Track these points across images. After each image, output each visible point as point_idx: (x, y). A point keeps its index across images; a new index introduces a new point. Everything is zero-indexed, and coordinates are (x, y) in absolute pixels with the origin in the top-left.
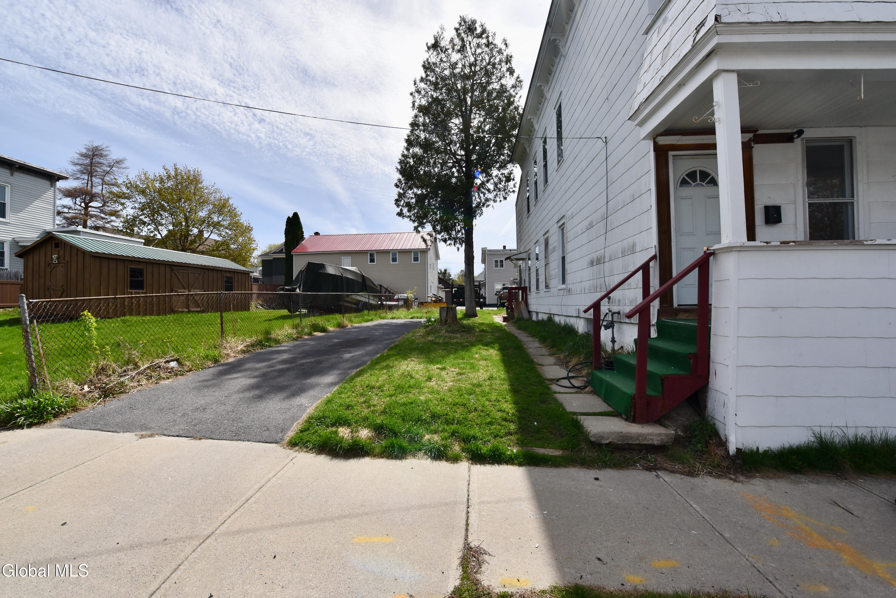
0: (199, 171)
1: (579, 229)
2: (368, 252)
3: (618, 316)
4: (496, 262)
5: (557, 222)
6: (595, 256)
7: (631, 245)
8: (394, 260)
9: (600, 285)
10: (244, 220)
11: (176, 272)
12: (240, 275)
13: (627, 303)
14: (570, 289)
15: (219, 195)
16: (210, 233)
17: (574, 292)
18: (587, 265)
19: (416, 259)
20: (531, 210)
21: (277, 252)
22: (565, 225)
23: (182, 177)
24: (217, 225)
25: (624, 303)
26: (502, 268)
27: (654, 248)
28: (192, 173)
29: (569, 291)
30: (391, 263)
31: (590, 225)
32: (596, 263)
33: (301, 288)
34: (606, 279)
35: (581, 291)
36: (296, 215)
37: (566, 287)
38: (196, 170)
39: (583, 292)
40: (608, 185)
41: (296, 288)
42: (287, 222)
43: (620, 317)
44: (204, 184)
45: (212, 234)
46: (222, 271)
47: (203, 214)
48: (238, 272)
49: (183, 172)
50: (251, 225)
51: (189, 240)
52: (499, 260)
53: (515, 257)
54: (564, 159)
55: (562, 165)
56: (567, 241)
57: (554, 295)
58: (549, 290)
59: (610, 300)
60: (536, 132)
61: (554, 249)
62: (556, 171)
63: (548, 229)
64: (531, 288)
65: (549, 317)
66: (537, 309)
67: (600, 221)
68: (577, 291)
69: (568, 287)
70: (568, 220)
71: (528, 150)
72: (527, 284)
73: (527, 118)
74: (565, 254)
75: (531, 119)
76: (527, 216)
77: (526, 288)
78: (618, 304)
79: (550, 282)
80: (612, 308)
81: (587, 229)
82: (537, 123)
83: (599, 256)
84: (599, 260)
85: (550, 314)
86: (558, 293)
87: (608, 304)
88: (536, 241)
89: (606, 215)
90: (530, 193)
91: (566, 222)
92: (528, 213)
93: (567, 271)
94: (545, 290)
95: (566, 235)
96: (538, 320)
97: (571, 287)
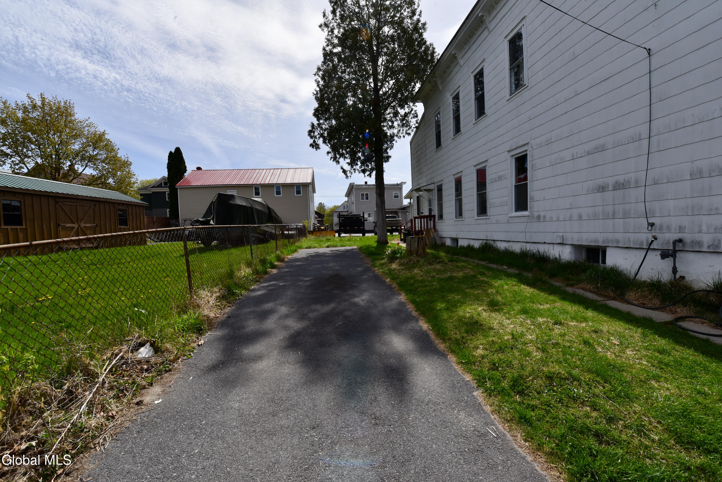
0: (72, 103)
1: (566, 154)
2: (253, 186)
4: (363, 195)
5: (508, 151)
6: (609, 181)
8: (278, 193)
10: (121, 154)
11: (61, 204)
12: (134, 207)
13: (705, 229)
15: (94, 130)
16: (84, 167)
17: (551, 219)
18: (588, 191)
19: (298, 192)
20: (445, 144)
21: (156, 186)
22: (528, 153)
23: (51, 109)
24: (92, 159)
26: (367, 200)
28: (62, 104)
30: (276, 196)
31: (596, 149)
32: (614, 188)
33: (215, 219)
35: (571, 217)
36: (178, 150)
37: (531, 214)
38: (68, 102)
39: (575, 219)
41: (210, 220)
42: (169, 156)
43: (684, 245)
44: (76, 116)
45: (87, 168)
46: (114, 203)
47: (76, 146)
48: (132, 205)
49: (51, 103)
50: (130, 160)
51: (61, 173)
52: (365, 193)
53: (425, 188)
54: (528, 86)
55: (520, 93)
56: (532, 169)
57: (497, 222)
58: (488, 217)
59: (654, 227)
60: (461, 67)
61: (500, 178)
62: (507, 101)
63: (485, 160)
64: (444, 216)
65: (486, 243)
66: (456, 236)
67: (627, 142)
68: (558, 218)
69: (536, 214)
70: (535, 147)
71: (440, 87)
72: (435, 212)
73: (451, 52)
74: (528, 182)
75: (455, 54)
76: (435, 150)
77: (434, 216)
78: (678, 232)
79: (490, 210)
80: (659, 236)
81: (589, 153)
82: (462, 58)
83: (622, 181)
84: (623, 184)
85: (486, 240)
86: (508, 220)
87: (646, 231)
88: (456, 173)
89: (645, 135)
90: (442, 128)
91: (531, 149)
92: (437, 148)
93: (532, 198)
94: (476, 218)
95: (531, 162)
96: (459, 246)
97: (542, 214)
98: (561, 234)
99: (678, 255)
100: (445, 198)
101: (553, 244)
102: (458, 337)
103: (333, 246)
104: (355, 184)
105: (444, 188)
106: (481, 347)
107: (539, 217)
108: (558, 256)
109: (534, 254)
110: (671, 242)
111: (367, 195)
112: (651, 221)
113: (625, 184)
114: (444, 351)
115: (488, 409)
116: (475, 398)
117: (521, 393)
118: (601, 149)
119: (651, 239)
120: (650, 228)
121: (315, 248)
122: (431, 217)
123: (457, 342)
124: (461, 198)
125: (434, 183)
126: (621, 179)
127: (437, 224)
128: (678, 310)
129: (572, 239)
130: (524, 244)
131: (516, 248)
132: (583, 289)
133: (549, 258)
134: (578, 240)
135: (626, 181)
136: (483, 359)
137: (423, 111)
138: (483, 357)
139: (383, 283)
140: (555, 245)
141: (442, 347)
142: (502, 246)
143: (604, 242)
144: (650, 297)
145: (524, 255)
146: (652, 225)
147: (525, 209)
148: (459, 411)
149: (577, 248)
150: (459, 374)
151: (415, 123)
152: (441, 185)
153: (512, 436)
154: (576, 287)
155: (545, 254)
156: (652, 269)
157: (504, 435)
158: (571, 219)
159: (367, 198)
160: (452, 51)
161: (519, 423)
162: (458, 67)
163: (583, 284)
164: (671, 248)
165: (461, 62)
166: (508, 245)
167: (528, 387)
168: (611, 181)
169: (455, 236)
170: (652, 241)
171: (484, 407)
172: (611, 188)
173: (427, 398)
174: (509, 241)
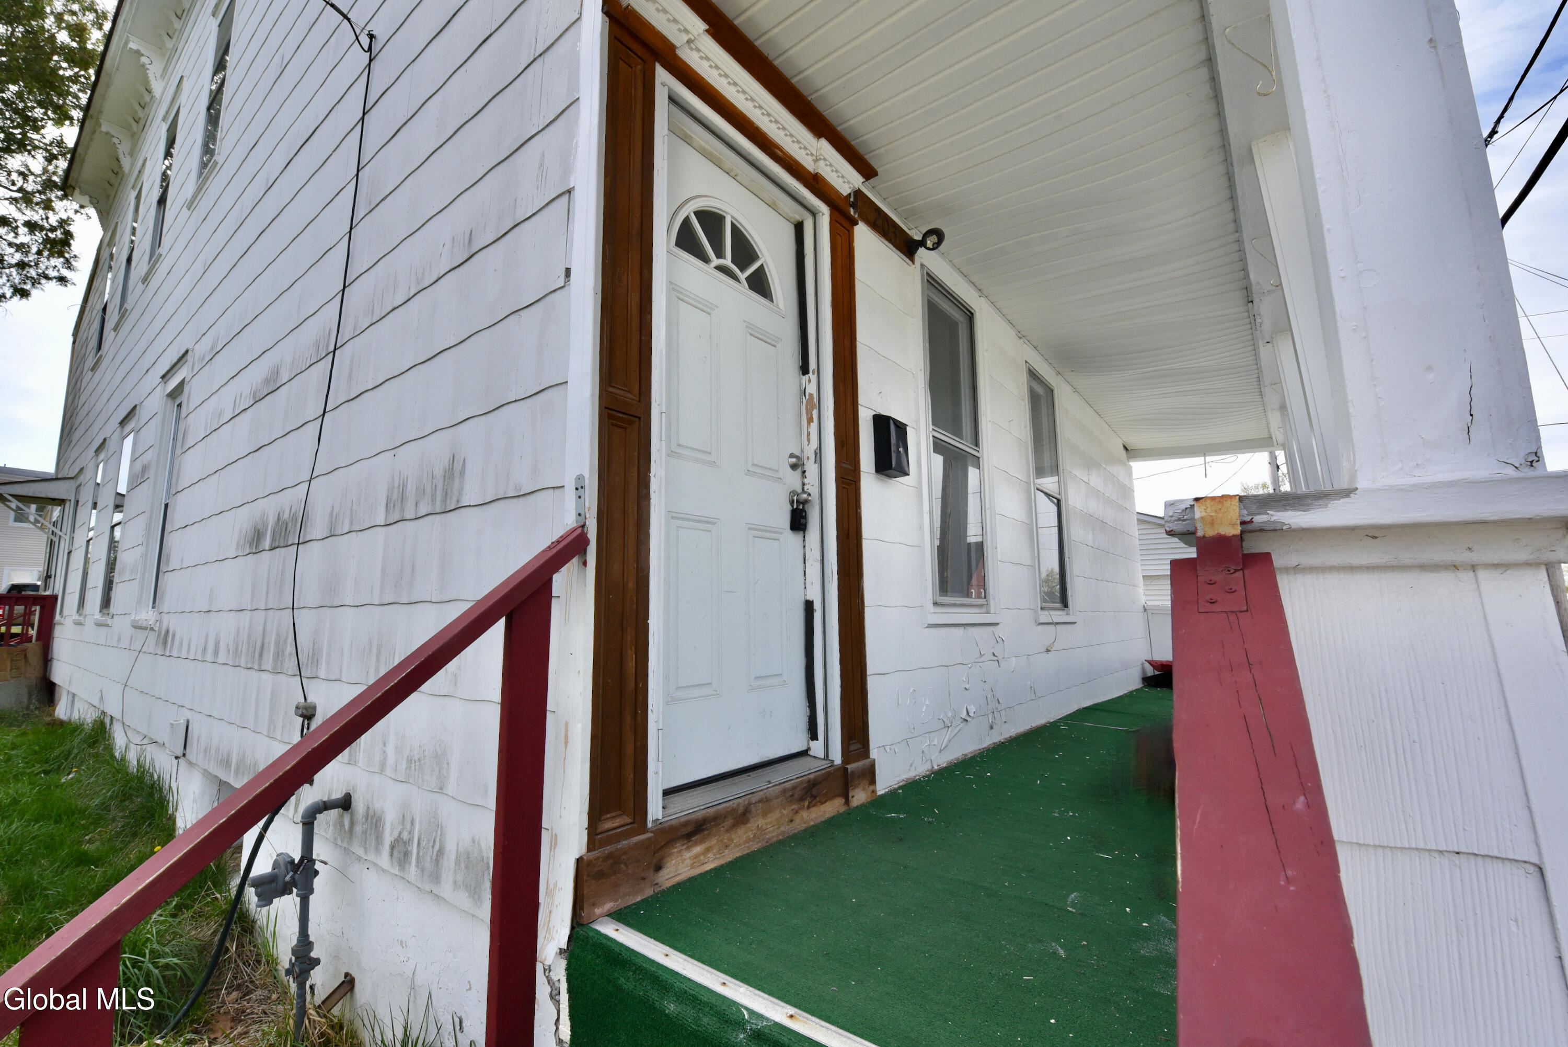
1: (226, 402)
3: (341, 817)
5: (163, 377)
6: (270, 509)
7: (439, 472)
9: (277, 643)
13: (391, 760)
14: (167, 632)
17: (180, 649)
18: (237, 548)
20: (106, 345)
22: (186, 388)
25: (378, 758)
27: (570, 494)
29: (165, 638)
31: (267, 381)
32: (273, 540)
34: (305, 620)
35: (204, 650)
37: (159, 621)
39: (209, 657)
40: (359, 214)
43: (352, 824)
54: (217, 163)
55: (207, 185)
56: (182, 445)
57: (119, 643)
58: (109, 621)
60: (158, 103)
61: (143, 475)
62: (189, 209)
63: (134, 406)
64: (66, 603)
66: (70, 682)
67: (309, 362)
68: (189, 646)
69: (165, 624)
70: (196, 369)
76: (92, 365)
79: (116, 594)
81: (255, 399)
82: (162, 76)
83: (287, 514)
85: (100, 710)
86: (131, 639)
88: (98, 445)
92: (95, 356)
93: (168, 559)
94: (98, 618)
95: (184, 423)
97: (172, 625)
98: (186, 717)
105: (81, 498)
107: (167, 636)
118: (274, 383)
126: (287, 504)
127: (55, 631)
134: (205, 751)
135: (292, 514)
146: (310, 714)
149: (210, 781)
158: (204, 655)
165: (160, 88)
168: (272, 513)
169: (67, 685)
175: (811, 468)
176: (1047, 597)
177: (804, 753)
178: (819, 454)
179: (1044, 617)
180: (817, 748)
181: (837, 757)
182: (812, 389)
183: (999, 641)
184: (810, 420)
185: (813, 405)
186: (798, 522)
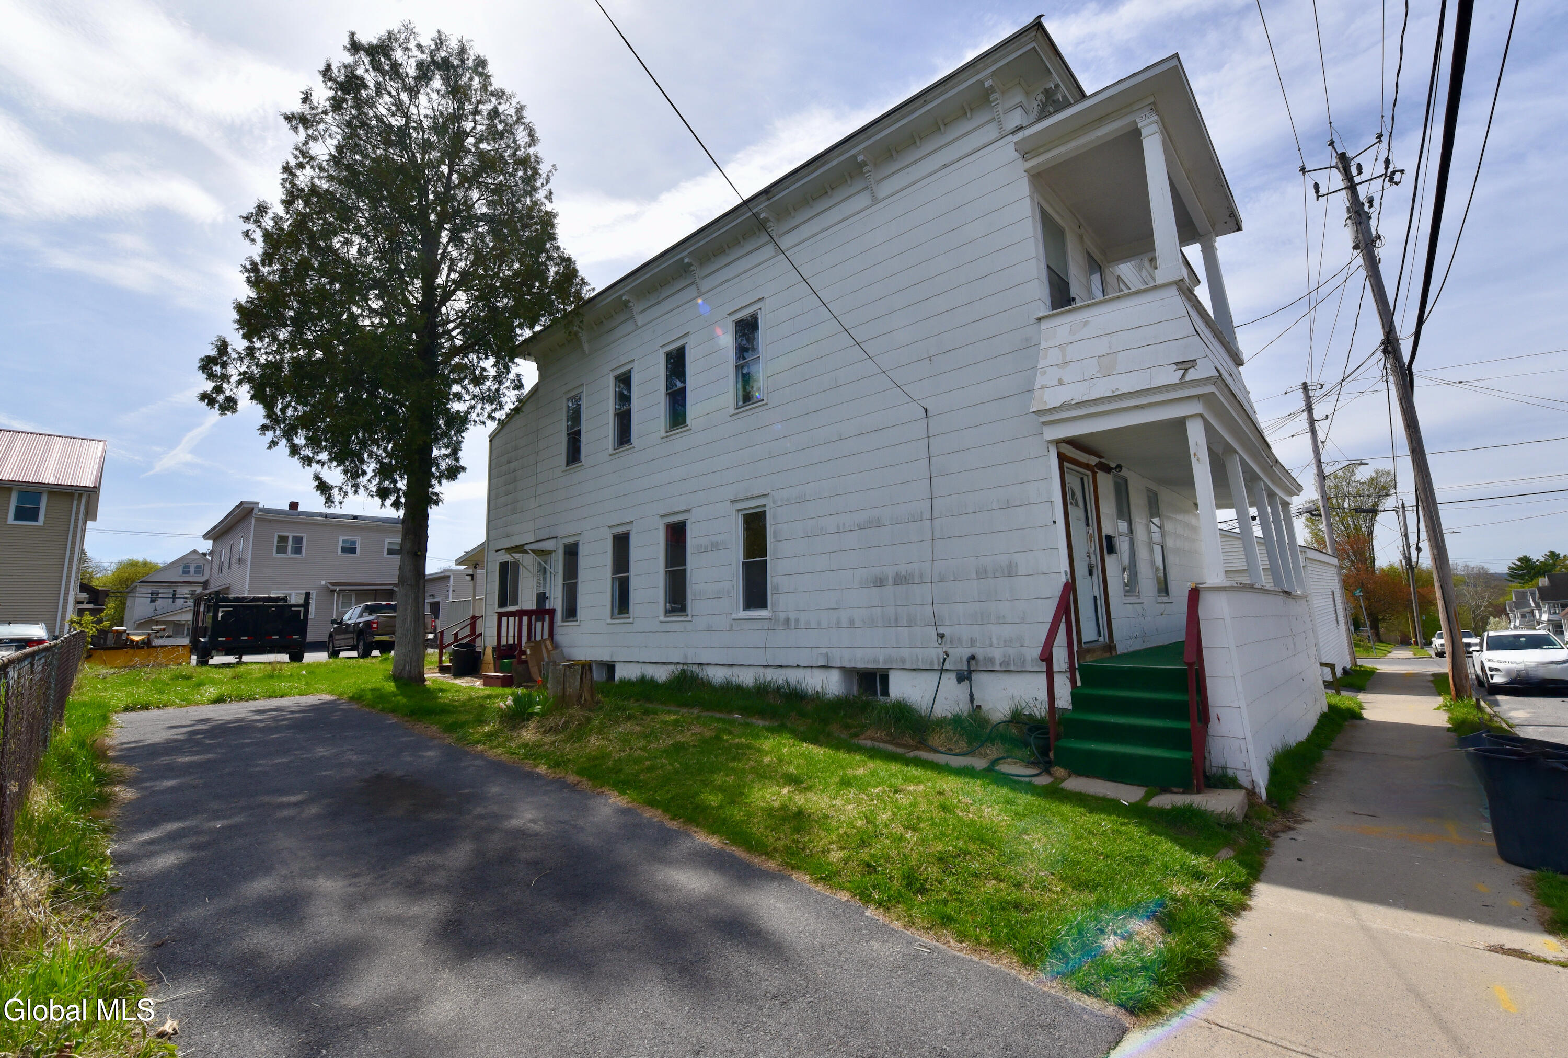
4: (283, 539)
5: (732, 501)
6: (888, 571)
7: (1004, 565)
9: (909, 616)
13: (995, 642)
14: (788, 619)
17: (807, 625)
20: (590, 460)
22: (768, 511)
25: (988, 643)
26: (297, 556)
27: (1063, 574)
37: (775, 615)
39: (845, 625)
43: (977, 663)
52: (291, 535)
53: (534, 547)
54: (766, 404)
55: (754, 411)
56: (775, 537)
57: (709, 629)
58: (689, 618)
59: (944, 640)
60: (637, 327)
61: (715, 546)
62: (731, 416)
63: (684, 508)
64: (581, 613)
65: (683, 671)
66: (611, 657)
67: (907, 521)
68: (819, 623)
69: (782, 616)
70: (779, 504)
71: (586, 347)
72: (556, 602)
73: (621, 296)
74: (768, 558)
75: (628, 301)
76: (564, 468)
77: (552, 612)
78: (969, 645)
79: (693, 605)
80: (950, 651)
81: (860, 527)
82: (641, 312)
83: (904, 573)
84: (905, 578)
85: (683, 664)
86: (732, 625)
87: (937, 645)
88: (615, 523)
89: (927, 515)
90: (584, 427)
91: (772, 505)
92: (568, 464)
93: (776, 588)
94: (662, 618)
95: (773, 527)
96: (617, 678)
97: (792, 616)
98: (824, 651)
99: (975, 676)
100: (584, 574)
101: (812, 667)
102: (785, 842)
103: (240, 699)
104: (261, 506)
105: (583, 551)
106: (834, 847)
107: (787, 621)
108: (819, 689)
109: (779, 689)
110: (965, 659)
111: (298, 541)
112: (940, 631)
113: (908, 578)
114: (779, 871)
115: (897, 925)
116: (872, 920)
117: (922, 890)
118: (875, 524)
119: (942, 656)
120: (940, 642)
121: (165, 706)
122: (542, 612)
123: (788, 851)
124: (627, 578)
125: (556, 537)
126: (902, 569)
127: (557, 630)
128: (988, 751)
129: (841, 658)
130: (761, 670)
131: (747, 678)
132: (872, 739)
133: (806, 694)
134: (850, 661)
135: (908, 572)
136: (846, 864)
137: (537, 380)
138: (846, 861)
139: (532, 777)
140: (814, 670)
141: (772, 865)
142: (717, 675)
143: (885, 662)
144: (955, 739)
145: (762, 690)
146: (942, 636)
147: (763, 604)
148: (867, 942)
149: (847, 672)
150: (828, 897)
151: (514, 399)
152: (576, 545)
153: (944, 944)
154: (863, 737)
155: (798, 687)
156: (946, 699)
157: (936, 947)
158: (838, 625)
159: (298, 550)
160: (624, 294)
161: (943, 925)
162: (629, 326)
163: (869, 731)
164: (965, 668)
165: (640, 319)
166: (730, 673)
167: (926, 880)
168: (890, 572)
169: (606, 658)
170: (945, 659)
171: (891, 926)
172: (891, 582)
173: (815, 942)
174: (732, 665)
175: (1093, 556)
176: (1160, 591)
177: (1097, 641)
178: (1095, 552)
179: (1160, 600)
180: (1101, 639)
181: (1107, 640)
182: (1091, 531)
183: (1144, 609)
184: (1091, 541)
185: (1091, 537)
186: (1091, 573)
